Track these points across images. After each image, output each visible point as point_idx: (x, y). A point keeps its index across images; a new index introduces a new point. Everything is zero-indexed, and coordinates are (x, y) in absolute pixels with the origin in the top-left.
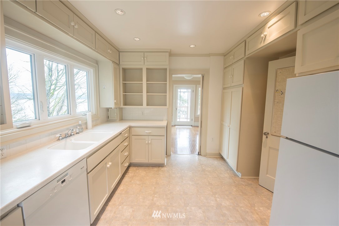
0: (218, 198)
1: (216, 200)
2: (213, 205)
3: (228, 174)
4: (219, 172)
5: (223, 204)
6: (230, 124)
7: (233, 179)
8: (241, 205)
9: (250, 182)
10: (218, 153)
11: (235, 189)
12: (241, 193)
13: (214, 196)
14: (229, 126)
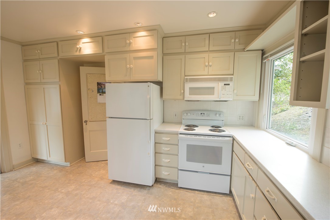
0: (62, 190)
1: (62, 192)
2: (62, 197)
3: (57, 170)
4: (45, 173)
5: (70, 190)
6: (47, 122)
7: (64, 171)
8: (84, 180)
9: (79, 165)
10: (31, 158)
11: (71, 176)
12: (78, 175)
13: (57, 192)
14: (46, 124)
